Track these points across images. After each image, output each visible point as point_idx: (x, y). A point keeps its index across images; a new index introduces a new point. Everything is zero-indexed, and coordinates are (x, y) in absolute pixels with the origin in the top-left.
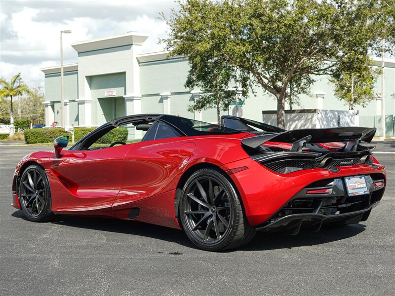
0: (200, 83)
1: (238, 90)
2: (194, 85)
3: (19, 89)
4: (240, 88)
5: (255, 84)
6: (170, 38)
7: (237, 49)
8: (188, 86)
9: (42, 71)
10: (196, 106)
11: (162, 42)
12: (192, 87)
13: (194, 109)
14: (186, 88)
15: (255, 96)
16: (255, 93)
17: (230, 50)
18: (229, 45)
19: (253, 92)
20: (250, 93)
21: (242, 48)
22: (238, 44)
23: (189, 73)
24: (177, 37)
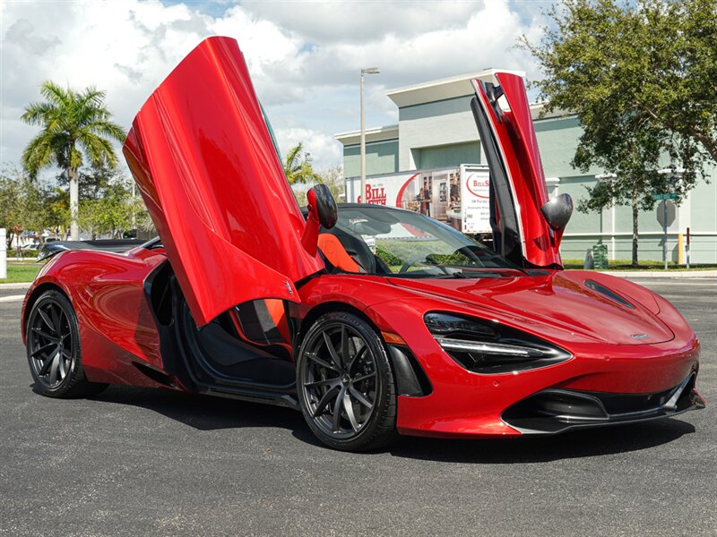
0: (603, 159)
1: (675, 173)
2: (590, 163)
3: (299, 171)
4: (680, 169)
5: (708, 160)
6: (547, 78)
7: (660, 95)
8: (578, 165)
9: (339, 140)
10: (592, 201)
11: (532, 86)
12: (587, 166)
13: (590, 207)
14: (574, 168)
15: (708, 182)
16: (706, 178)
17: (647, 98)
18: (647, 88)
19: (704, 176)
20: (699, 178)
21: (672, 92)
22: (663, 87)
23: (580, 141)
24: (559, 77)
